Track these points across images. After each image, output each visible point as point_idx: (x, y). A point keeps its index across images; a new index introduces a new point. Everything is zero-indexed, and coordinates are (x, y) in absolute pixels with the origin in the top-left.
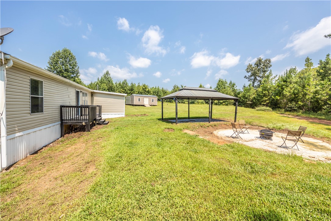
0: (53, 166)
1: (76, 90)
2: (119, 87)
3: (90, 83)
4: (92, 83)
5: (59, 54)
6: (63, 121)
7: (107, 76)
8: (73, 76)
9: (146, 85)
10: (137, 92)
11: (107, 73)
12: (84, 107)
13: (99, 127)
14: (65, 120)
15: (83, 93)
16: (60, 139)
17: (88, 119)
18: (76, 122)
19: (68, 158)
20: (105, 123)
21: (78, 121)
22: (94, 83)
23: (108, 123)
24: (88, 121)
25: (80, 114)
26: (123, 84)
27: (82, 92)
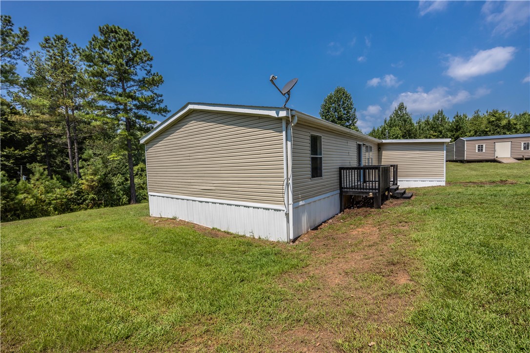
0: (339, 252)
1: (358, 143)
2: (426, 128)
3: (371, 130)
4: (374, 130)
5: (330, 98)
6: (343, 190)
7: (399, 113)
8: (348, 124)
9: (500, 112)
10: (472, 133)
11: (401, 107)
12: (367, 168)
13: (396, 202)
14: (345, 188)
15: (367, 147)
16: (340, 215)
17: (377, 187)
18: (359, 192)
19: (356, 245)
20: (405, 196)
21: (362, 190)
22: (378, 130)
23: (412, 196)
24: (377, 191)
25: (362, 181)
26: (435, 121)
27: (365, 146)
